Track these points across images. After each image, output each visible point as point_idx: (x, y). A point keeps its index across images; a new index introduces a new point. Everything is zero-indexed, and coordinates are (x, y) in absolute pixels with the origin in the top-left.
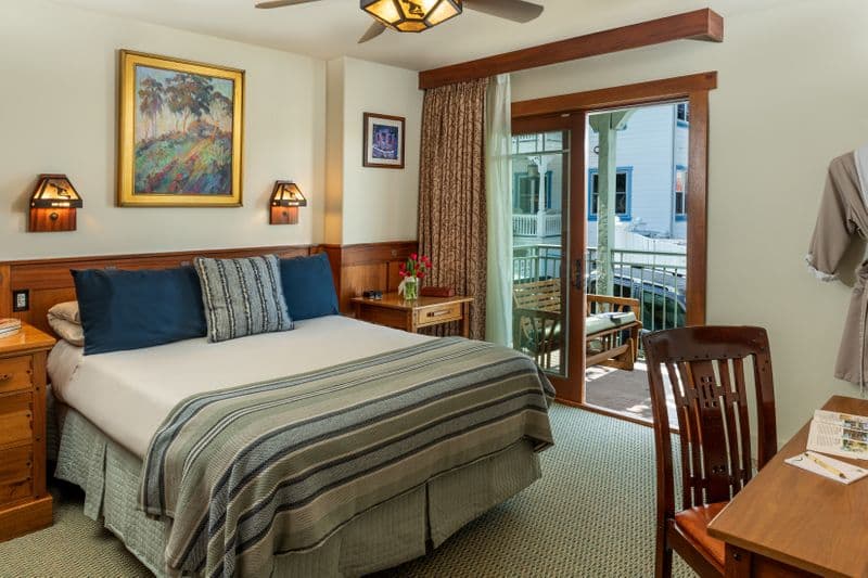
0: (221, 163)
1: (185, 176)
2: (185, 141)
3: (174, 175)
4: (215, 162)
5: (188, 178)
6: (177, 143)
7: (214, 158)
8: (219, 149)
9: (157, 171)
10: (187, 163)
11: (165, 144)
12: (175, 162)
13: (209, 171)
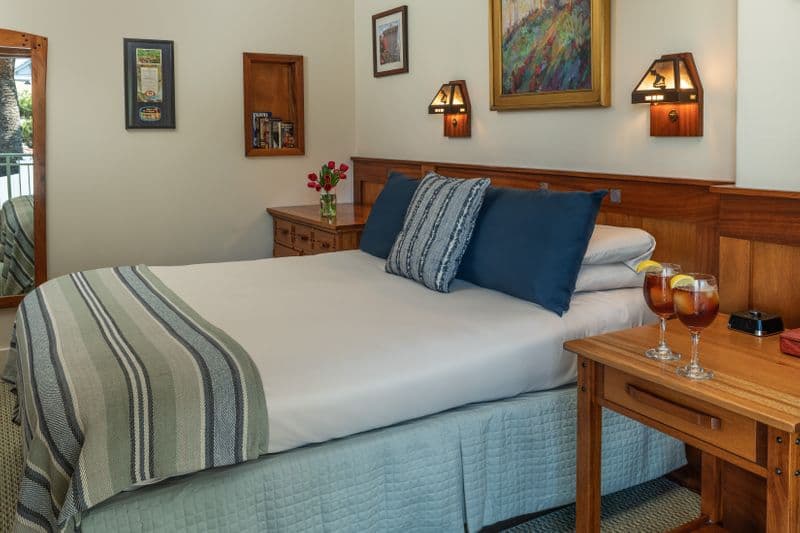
0: (579, 41)
1: (543, 67)
2: (543, 19)
3: (533, 69)
4: (573, 41)
5: (546, 70)
6: (535, 24)
7: (572, 36)
8: (576, 20)
9: (520, 66)
10: (545, 49)
11: (524, 30)
12: (533, 52)
13: (567, 58)
